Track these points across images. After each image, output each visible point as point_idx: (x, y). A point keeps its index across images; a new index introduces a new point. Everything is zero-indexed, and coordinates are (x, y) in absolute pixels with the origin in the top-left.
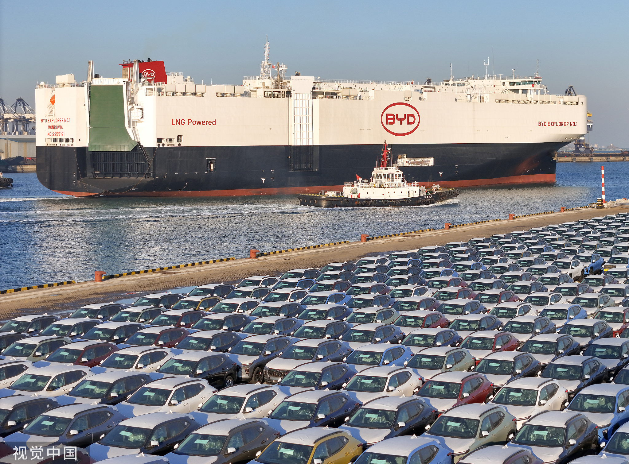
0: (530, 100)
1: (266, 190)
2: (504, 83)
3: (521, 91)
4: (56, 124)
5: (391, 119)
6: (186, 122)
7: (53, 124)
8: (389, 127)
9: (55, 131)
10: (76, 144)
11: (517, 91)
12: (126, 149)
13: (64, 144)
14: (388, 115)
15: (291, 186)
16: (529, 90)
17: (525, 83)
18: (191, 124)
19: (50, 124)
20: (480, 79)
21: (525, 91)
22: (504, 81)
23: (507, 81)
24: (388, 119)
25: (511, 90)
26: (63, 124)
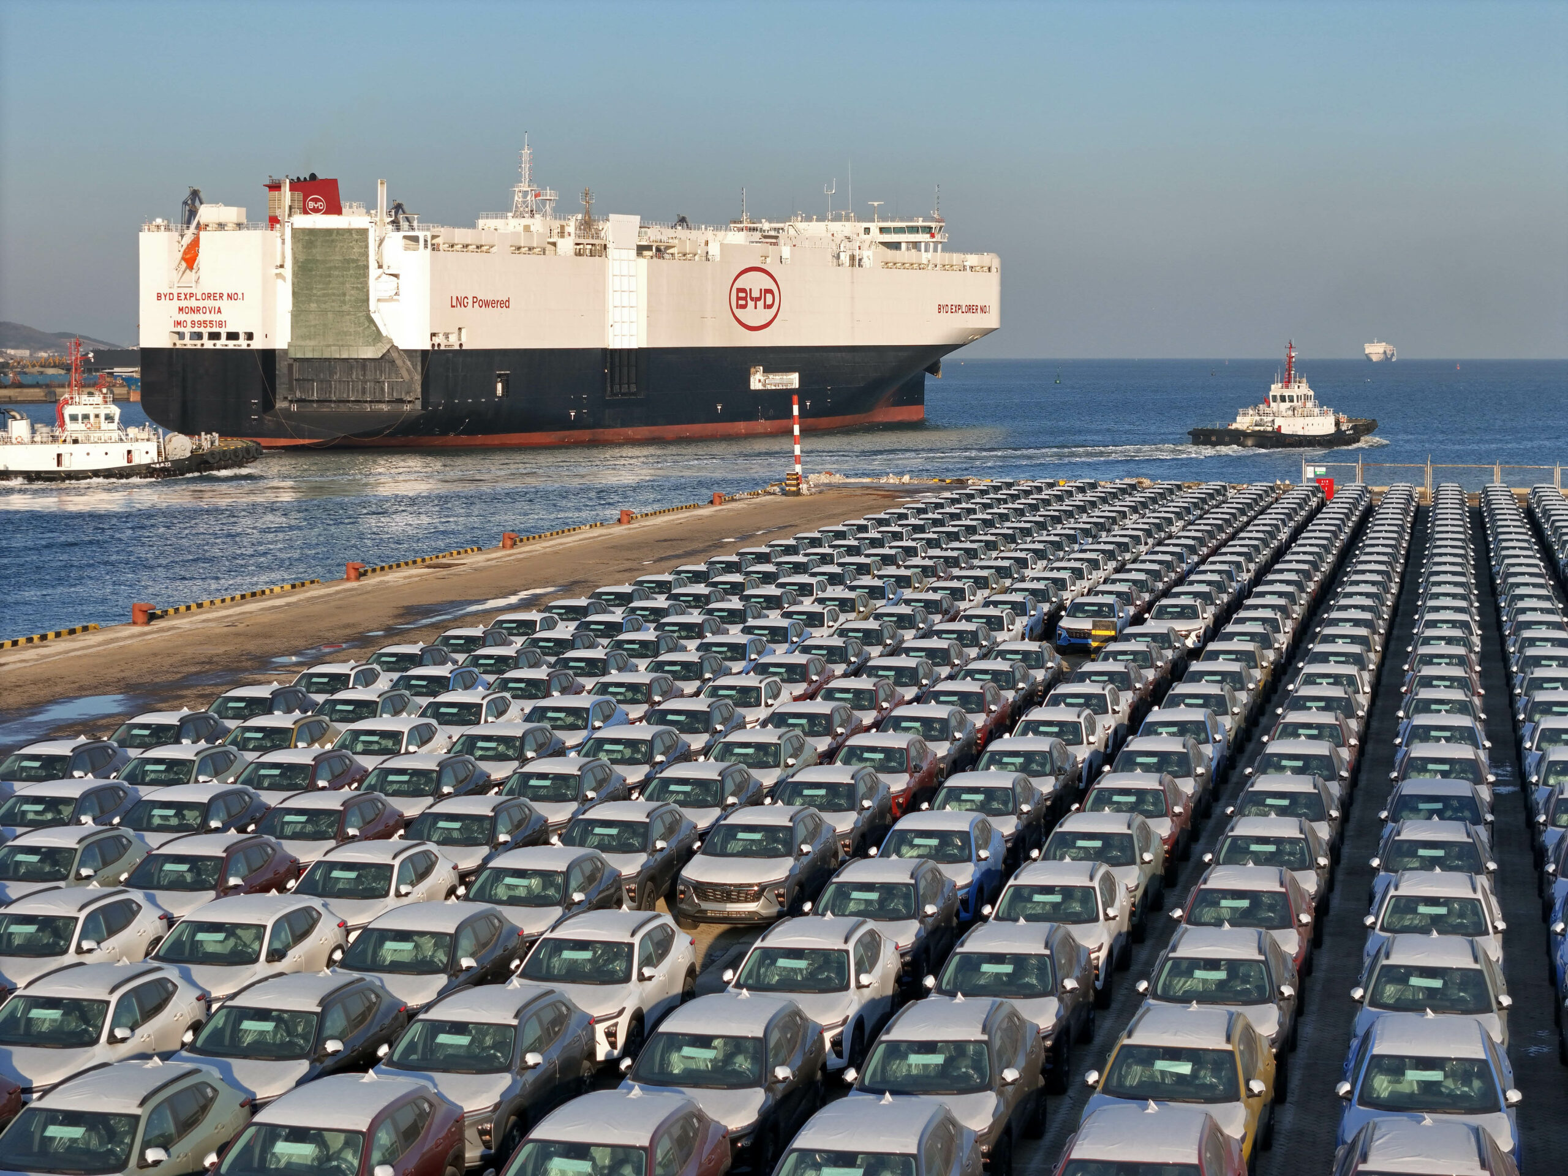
0: (925, 261)
1: (576, 434)
2: (867, 231)
3: (904, 246)
4: (201, 304)
5: (743, 298)
6: (470, 301)
7: (193, 303)
8: (739, 313)
9: (197, 317)
10: (257, 344)
11: (896, 246)
12: (369, 353)
13: (222, 344)
14: (739, 290)
15: (609, 427)
16: (923, 245)
17: (914, 230)
18: (476, 305)
19: (184, 304)
20: (818, 220)
21: (916, 245)
22: (867, 225)
23: (874, 227)
24: (738, 298)
25: (883, 243)
26: (224, 304)
